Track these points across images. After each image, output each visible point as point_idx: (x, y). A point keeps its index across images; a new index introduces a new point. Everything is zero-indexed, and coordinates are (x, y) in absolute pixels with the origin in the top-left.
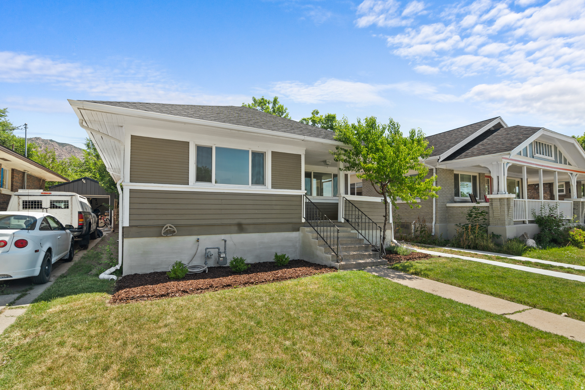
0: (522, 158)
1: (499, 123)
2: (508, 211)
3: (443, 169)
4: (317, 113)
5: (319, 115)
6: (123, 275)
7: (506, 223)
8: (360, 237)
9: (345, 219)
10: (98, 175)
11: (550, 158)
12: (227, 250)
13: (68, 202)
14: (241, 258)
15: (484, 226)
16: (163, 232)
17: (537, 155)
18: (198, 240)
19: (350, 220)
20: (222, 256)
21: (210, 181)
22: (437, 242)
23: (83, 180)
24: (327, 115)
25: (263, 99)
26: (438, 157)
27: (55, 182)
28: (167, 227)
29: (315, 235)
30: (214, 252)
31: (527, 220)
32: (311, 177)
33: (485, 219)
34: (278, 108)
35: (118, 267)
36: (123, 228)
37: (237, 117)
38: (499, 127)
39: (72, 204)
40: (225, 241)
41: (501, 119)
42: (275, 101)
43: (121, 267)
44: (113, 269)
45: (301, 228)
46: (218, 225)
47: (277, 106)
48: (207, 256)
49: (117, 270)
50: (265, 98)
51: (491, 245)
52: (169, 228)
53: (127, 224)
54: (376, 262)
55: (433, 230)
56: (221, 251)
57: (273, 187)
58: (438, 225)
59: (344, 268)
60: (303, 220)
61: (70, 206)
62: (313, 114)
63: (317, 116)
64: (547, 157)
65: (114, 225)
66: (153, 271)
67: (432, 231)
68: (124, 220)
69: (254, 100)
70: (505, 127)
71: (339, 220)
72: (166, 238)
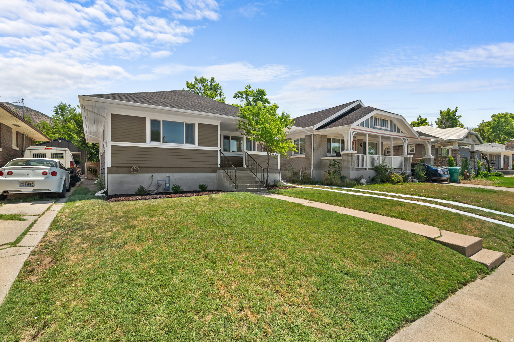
0: (364, 128)
1: (359, 104)
2: (352, 161)
3: (319, 135)
4: (250, 87)
5: (251, 90)
6: (109, 195)
7: (350, 169)
8: (254, 176)
9: (247, 166)
10: (66, 137)
11: (386, 128)
12: (170, 182)
13: (63, 154)
14: (178, 186)
15: (339, 171)
16: (131, 170)
17: (376, 126)
18: (152, 176)
19: (249, 166)
20: (167, 185)
21: (159, 141)
22: (311, 182)
23: (59, 140)
24: (258, 90)
25: (203, 78)
26: (312, 127)
27: (41, 141)
28: (134, 168)
29: (225, 174)
30: (162, 183)
31: (368, 168)
32: (229, 139)
33: (339, 167)
34: (215, 86)
35: (105, 190)
36: (108, 167)
37: (177, 101)
38: (359, 106)
39: (65, 156)
40: (169, 177)
41: (360, 101)
42: (212, 79)
43: (107, 190)
44: (102, 191)
45: (218, 171)
46: (165, 168)
47: (214, 84)
48: (158, 186)
49: (105, 192)
50: (204, 77)
51: (339, 182)
52: (135, 168)
53: (110, 165)
54: (260, 190)
55: (312, 175)
56: (166, 182)
57: (200, 145)
58: (314, 171)
59: (238, 191)
60: (219, 166)
61: (64, 157)
62: (246, 88)
63: (250, 90)
64: (384, 128)
65: (87, 174)
66: (126, 193)
67: (310, 176)
68: (108, 163)
69: (196, 79)
70: (364, 107)
71: (243, 167)
72: (133, 174)
